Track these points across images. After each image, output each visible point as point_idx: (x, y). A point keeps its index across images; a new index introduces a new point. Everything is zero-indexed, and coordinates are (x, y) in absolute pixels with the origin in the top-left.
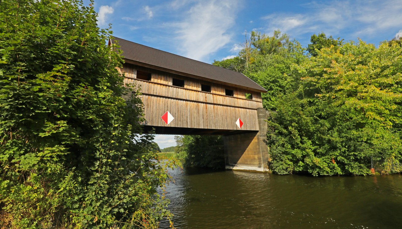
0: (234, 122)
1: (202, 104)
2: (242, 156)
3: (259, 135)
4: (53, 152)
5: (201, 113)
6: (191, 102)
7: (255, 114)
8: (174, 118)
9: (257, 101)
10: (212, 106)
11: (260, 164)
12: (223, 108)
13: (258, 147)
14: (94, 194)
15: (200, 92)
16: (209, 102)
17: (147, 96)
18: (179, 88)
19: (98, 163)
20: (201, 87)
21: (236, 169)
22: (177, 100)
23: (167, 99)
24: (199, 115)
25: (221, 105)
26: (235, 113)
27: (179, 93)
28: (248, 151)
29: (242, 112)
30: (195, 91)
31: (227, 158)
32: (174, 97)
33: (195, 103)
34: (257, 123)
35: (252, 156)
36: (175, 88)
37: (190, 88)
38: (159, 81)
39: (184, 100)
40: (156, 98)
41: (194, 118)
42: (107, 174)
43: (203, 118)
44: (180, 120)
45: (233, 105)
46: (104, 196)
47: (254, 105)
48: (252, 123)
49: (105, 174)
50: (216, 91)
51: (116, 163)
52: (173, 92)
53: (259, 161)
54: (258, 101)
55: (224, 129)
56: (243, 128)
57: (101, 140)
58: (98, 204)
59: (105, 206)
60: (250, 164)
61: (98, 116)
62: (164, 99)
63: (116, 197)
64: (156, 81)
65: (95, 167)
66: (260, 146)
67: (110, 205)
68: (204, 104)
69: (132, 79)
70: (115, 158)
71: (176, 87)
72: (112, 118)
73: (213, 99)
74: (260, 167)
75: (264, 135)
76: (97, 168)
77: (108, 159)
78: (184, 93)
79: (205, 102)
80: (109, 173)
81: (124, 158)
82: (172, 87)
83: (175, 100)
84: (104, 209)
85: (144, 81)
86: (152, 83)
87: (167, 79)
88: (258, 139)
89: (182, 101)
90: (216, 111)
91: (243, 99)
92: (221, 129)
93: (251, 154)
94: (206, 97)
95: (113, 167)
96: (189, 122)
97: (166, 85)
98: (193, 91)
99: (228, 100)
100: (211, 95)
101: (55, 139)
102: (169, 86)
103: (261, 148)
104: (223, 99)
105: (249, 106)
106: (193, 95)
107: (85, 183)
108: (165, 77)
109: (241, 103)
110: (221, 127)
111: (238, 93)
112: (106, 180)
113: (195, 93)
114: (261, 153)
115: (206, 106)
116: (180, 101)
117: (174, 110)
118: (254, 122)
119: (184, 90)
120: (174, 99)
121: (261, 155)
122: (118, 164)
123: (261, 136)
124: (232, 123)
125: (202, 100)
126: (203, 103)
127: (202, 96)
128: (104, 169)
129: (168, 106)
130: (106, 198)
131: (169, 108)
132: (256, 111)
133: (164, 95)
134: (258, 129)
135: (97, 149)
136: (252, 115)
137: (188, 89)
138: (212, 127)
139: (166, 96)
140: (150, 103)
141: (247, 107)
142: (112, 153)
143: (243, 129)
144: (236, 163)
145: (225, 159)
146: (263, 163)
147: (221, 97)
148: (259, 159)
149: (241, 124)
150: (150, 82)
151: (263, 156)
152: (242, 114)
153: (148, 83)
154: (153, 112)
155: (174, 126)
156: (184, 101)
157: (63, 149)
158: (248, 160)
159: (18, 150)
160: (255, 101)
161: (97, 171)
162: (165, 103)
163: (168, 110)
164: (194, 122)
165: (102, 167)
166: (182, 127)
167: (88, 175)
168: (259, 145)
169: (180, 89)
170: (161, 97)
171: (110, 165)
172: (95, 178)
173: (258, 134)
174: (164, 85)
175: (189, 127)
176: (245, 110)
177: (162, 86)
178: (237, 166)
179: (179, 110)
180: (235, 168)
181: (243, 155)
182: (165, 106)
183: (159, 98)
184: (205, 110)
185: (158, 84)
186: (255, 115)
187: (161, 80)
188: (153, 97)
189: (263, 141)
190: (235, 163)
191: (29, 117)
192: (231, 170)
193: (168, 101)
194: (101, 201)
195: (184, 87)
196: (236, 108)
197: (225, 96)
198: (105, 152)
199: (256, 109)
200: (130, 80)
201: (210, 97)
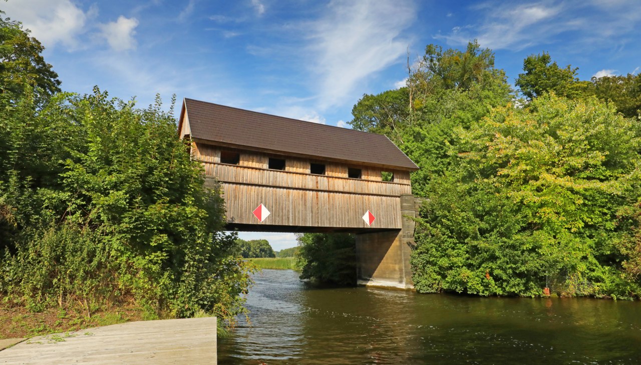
0: (360, 217)
1: (311, 192)
2: (379, 267)
3: (401, 236)
4: (158, 256)
5: (309, 204)
6: (295, 191)
7: (396, 203)
8: (270, 213)
9: (400, 184)
10: (326, 194)
11: (401, 277)
12: (344, 196)
13: (399, 252)
14: (185, 288)
15: (308, 176)
16: (322, 189)
17: (234, 185)
18: (277, 171)
19: (187, 265)
20: (310, 167)
21: (372, 285)
22: (275, 189)
23: (261, 188)
24: (306, 208)
25: (339, 192)
26: (363, 203)
27: (278, 178)
28: (387, 259)
29: (374, 203)
30: (300, 174)
31: (360, 268)
32: (271, 184)
33: (301, 192)
34: (398, 217)
35: (391, 265)
36: (272, 172)
37: (294, 170)
38: (250, 164)
39: (284, 188)
40: (246, 186)
41: (299, 212)
42: (194, 274)
43: (312, 212)
44: (279, 216)
45: (359, 191)
46: (192, 290)
47: (395, 191)
48: (390, 218)
49: (192, 274)
50: (333, 171)
51: (201, 265)
52: (269, 177)
53: (400, 274)
54: (403, 183)
55: (343, 227)
56: (374, 225)
57: (189, 247)
58: (188, 295)
59: (193, 298)
60: (389, 278)
61: (186, 228)
62: (257, 187)
63: (201, 291)
64: (246, 164)
65: (184, 268)
66: (403, 251)
67: (197, 297)
68: (314, 192)
69: (214, 164)
70: (200, 261)
71: (274, 171)
72: (196, 229)
73: (328, 184)
74: (401, 282)
75: (410, 236)
76: (186, 269)
77: (194, 262)
78: (285, 178)
79: (315, 188)
80: (195, 273)
81: (206, 261)
82: (267, 170)
83: (272, 188)
84: (192, 300)
85: (230, 166)
86: (241, 167)
87: (260, 160)
88: (400, 241)
89: (282, 189)
90: (331, 201)
91: (377, 182)
92: (338, 226)
93: (391, 263)
94: (317, 182)
95: (198, 268)
96: (291, 218)
97: (260, 169)
98: (298, 175)
99: (352, 185)
100: (325, 178)
101: (159, 248)
102: (264, 170)
103: (403, 254)
104: (343, 183)
105: (386, 192)
106: (297, 181)
107: (177, 280)
108: (259, 158)
109: (373, 187)
110: (339, 224)
111: (369, 173)
112: (194, 278)
113: (301, 176)
114: (403, 262)
115: (317, 195)
116: (278, 189)
117: (271, 202)
118: (394, 215)
119: (285, 173)
120: (270, 187)
121: (403, 264)
122: (202, 267)
123: (404, 236)
124: (356, 218)
125: (310, 187)
126: (313, 190)
127: (311, 181)
128: (191, 269)
129: (262, 197)
130: (194, 292)
131: (263, 200)
132: (398, 199)
133: (256, 183)
134: (399, 227)
135: (185, 254)
136: (391, 206)
137: (290, 173)
138: (324, 224)
139: (260, 183)
140: (238, 194)
141: (383, 194)
142: (197, 257)
143: (374, 227)
144: (371, 277)
145: (357, 270)
146: (406, 276)
147: (340, 180)
148: (401, 270)
149: (371, 218)
150: (237, 167)
151: (405, 267)
152: (374, 205)
153: (235, 168)
154: (242, 206)
155: (270, 224)
156: (285, 190)
157: (165, 254)
158: (387, 272)
159: (131, 254)
160: (398, 184)
161: (186, 271)
162: (258, 193)
163: (261, 202)
164: (299, 218)
165: (190, 268)
166: (281, 224)
167: (179, 274)
168: (401, 250)
169: (278, 173)
170: (252, 185)
171: (196, 267)
172: (185, 276)
173: (401, 233)
174: (256, 169)
175: (291, 225)
176: (380, 197)
177: (254, 170)
178: (372, 280)
179: (278, 201)
180: (369, 284)
181: (381, 264)
182: (258, 198)
183: (250, 187)
184: (315, 200)
185: (249, 168)
186: (396, 205)
187: (253, 162)
188: (242, 186)
189: (407, 245)
190: (369, 276)
191: (143, 232)
192: (365, 286)
193: (262, 191)
194: (190, 294)
195: (284, 169)
196: (365, 196)
197: (348, 179)
198: (192, 256)
199: (399, 197)
200: (212, 165)
201: (323, 182)
